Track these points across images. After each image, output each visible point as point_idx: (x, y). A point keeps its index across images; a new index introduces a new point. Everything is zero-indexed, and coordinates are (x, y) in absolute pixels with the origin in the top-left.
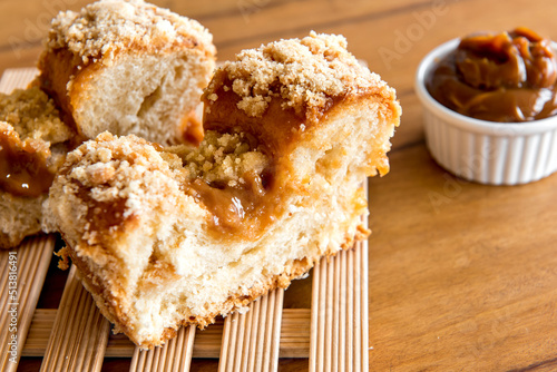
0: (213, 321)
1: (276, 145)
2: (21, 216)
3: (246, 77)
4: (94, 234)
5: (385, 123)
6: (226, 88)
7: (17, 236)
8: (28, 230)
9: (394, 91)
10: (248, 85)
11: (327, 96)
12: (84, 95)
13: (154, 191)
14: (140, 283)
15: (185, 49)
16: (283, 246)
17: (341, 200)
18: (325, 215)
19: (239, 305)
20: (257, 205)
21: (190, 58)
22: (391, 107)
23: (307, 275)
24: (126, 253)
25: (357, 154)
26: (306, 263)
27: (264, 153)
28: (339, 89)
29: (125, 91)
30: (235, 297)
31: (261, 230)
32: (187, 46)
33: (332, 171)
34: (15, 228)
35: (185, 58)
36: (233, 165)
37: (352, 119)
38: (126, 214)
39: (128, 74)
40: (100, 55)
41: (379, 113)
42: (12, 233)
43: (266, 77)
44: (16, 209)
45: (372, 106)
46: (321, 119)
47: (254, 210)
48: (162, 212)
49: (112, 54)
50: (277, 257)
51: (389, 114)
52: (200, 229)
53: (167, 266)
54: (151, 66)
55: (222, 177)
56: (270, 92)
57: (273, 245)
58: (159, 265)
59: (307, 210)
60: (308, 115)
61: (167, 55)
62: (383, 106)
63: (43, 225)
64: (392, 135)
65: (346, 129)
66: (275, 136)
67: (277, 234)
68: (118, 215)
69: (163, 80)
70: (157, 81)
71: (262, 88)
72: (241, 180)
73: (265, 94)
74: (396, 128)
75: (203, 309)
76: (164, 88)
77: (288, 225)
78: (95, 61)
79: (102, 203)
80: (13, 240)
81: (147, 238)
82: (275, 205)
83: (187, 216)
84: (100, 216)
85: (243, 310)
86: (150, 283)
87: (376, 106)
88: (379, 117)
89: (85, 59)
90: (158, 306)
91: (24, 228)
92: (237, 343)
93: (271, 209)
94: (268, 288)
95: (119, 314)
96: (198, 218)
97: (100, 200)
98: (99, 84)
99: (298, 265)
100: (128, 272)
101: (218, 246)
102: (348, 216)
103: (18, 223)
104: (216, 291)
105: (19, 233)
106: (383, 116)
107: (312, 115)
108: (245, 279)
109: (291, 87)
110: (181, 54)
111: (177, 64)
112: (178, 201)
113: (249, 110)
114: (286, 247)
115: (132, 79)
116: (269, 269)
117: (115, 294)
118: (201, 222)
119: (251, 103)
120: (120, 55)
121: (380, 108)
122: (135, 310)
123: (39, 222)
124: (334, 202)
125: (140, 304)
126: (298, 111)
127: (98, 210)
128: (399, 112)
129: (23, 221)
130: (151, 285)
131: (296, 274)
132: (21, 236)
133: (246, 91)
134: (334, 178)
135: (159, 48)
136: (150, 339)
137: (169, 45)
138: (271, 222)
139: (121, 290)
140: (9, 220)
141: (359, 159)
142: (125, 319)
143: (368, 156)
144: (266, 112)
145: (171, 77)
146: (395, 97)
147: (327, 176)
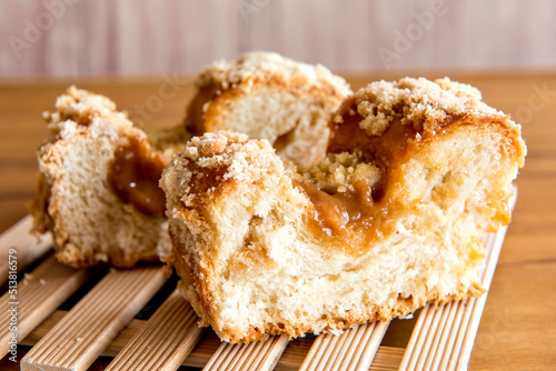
0: (303, 335)
1: (390, 158)
2: (140, 234)
3: (372, 99)
4: (192, 196)
5: (508, 160)
6: (352, 112)
7: (132, 256)
8: (144, 251)
9: (519, 126)
10: (372, 105)
11: (447, 114)
12: (219, 119)
13: (258, 165)
14: (230, 262)
15: (323, 94)
16: (387, 273)
17: (456, 240)
18: (436, 251)
19: (333, 326)
20: (364, 215)
21: (327, 105)
22: (514, 143)
23: (411, 317)
24: (219, 218)
25: (475, 189)
26: (412, 303)
27: (377, 166)
28: (461, 109)
29: (259, 125)
30: (330, 317)
31: (366, 245)
32: (326, 92)
33: (448, 201)
34: (131, 246)
35: (322, 105)
36: (346, 174)
37: (473, 145)
38: (226, 176)
39: (264, 108)
40: (239, 82)
41: (501, 147)
42: (128, 251)
43: (391, 98)
44: (136, 226)
45: (495, 135)
46: (438, 133)
47: (360, 220)
48: (263, 188)
49: (251, 83)
50: (380, 285)
51: (513, 151)
52: (300, 220)
53: (260, 249)
54: (287, 105)
55: (333, 183)
56: (393, 113)
57: (377, 268)
58: (252, 247)
59: (417, 237)
60: (425, 126)
61: (304, 96)
62: (507, 140)
63: (159, 248)
64: (515, 177)
65: (465, 155)
66: (391, 150)
67: (383, 256)
68: (218, 178)
69: (298, 122)
70: (291, 122)
71: (386, 107)
72: (351, 187)
73: (387, 114)
74: (520, 170)
75: (294, 315)
76: (297, 133)
77: (395, 250)
78: (234, 86)
79: (206, 168)
80: (127, 258)
81: (244, 210)
82: (383, 220)
83: (288, 201)
84: (201, 182)
85: (336, 332)
86: (241, 263)
87: (499, 137)
88: (501, 151)
89: (225, 85)
90: (247, 298)
91: (141, 248)
92: (323, 356)
93: (378, 222)
94: (367, 317)
95: (205, 292)
96: (300, 206)
97: (204, 165)
98: (235, 111)
99: (402, 303)
100: (220, 244)
101: (317, 247)
102: (463, 262)
103: (136, 242)
104: (309, 298)
105: (134, 252)
106: (506, 151)
107: (429, 127)
108: (343, 300)
109: (413, 104)
110: (318, 99)
111: (314, 108)
112: (281, 181)
113: (370, 128)
114: (391, 276)
115: (267, 113)
116: (371, 296)
117: (203, 264)
118: (302, 211)
119: (373, 122)
120: (259, 85)
121: (503, 141)
122: (222, 291)
123: (155, 245)
124: (447, 237)
125: (227, 286)
126: (416, 124)
127: (201, 175)
128: (524, 151)
129: (141, 240)
130: (242, 266)
131: (399, 311)
132: (137, 257)
133: (370, 110)
134: (450, 210)
135: (297, 87)
136: (231, 326)
137: (307, 87)
138: (377, 239)
139: (211, 263)
140: (127, 235)
141: (479, 197)
142: (210, 298)
143: (489, 196)
144: (387, 130)
145: (306, 122)
146: (520, 133)
147: (443, 207)
